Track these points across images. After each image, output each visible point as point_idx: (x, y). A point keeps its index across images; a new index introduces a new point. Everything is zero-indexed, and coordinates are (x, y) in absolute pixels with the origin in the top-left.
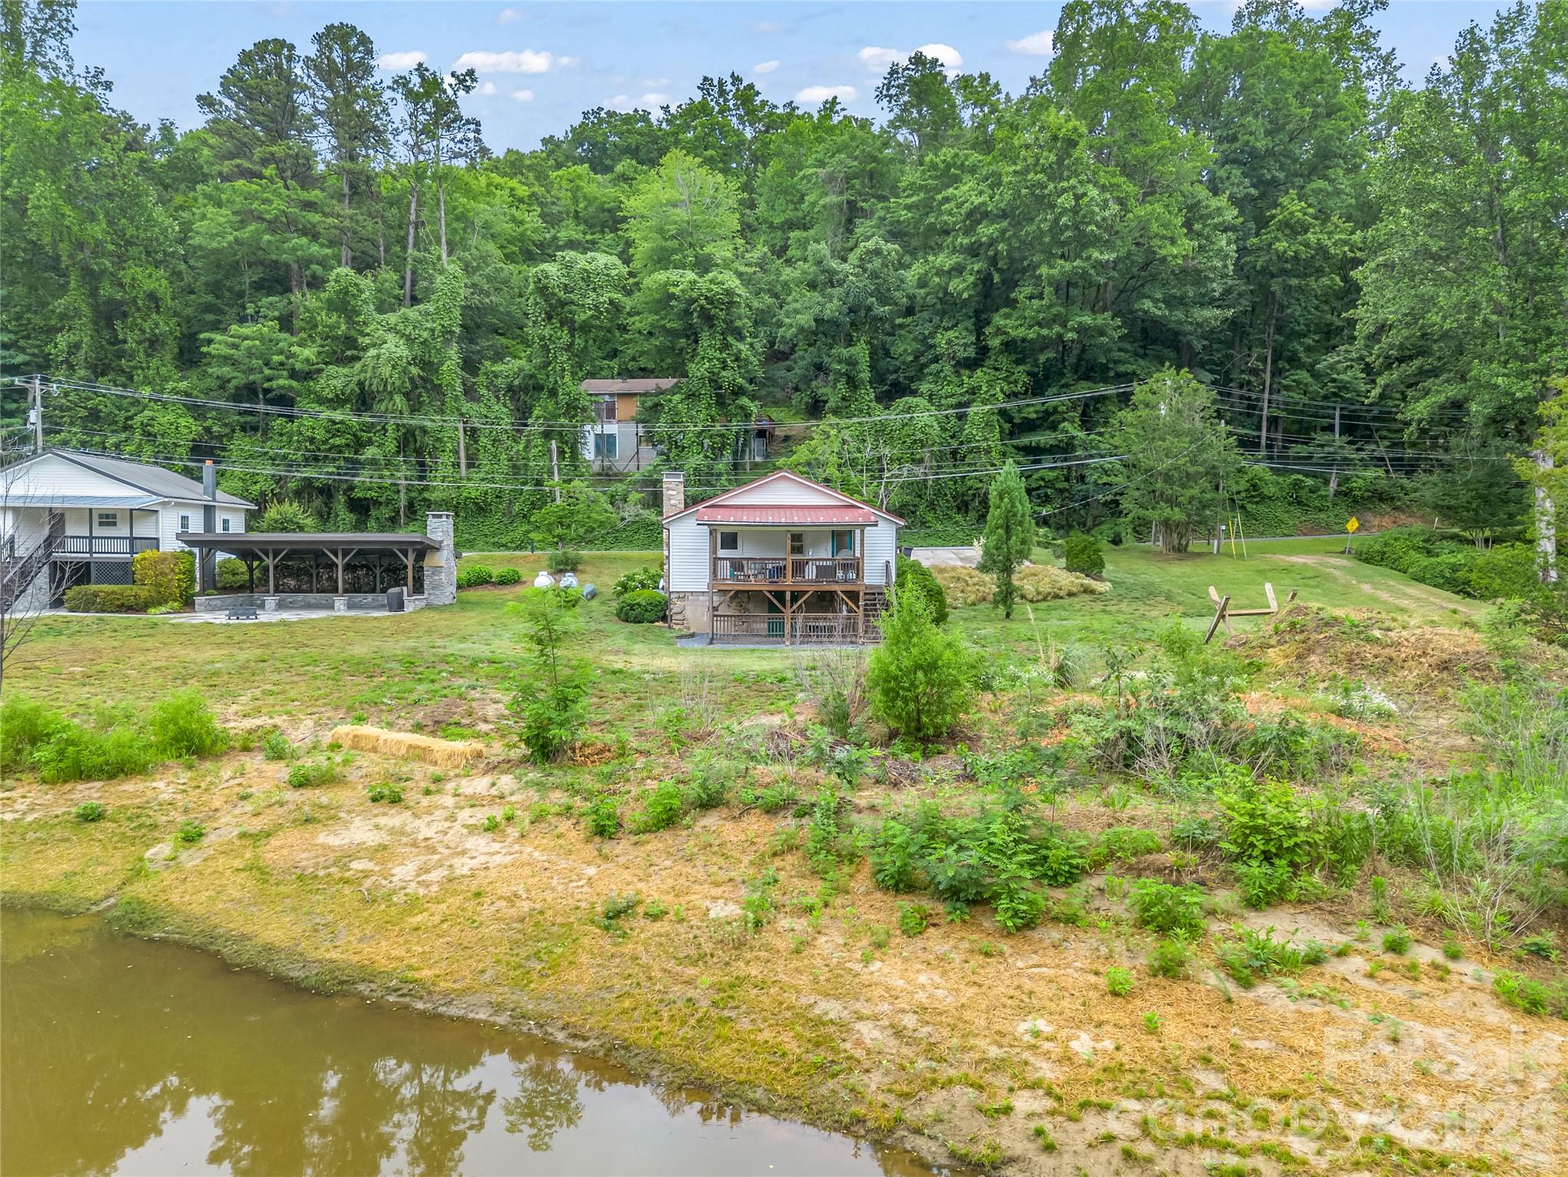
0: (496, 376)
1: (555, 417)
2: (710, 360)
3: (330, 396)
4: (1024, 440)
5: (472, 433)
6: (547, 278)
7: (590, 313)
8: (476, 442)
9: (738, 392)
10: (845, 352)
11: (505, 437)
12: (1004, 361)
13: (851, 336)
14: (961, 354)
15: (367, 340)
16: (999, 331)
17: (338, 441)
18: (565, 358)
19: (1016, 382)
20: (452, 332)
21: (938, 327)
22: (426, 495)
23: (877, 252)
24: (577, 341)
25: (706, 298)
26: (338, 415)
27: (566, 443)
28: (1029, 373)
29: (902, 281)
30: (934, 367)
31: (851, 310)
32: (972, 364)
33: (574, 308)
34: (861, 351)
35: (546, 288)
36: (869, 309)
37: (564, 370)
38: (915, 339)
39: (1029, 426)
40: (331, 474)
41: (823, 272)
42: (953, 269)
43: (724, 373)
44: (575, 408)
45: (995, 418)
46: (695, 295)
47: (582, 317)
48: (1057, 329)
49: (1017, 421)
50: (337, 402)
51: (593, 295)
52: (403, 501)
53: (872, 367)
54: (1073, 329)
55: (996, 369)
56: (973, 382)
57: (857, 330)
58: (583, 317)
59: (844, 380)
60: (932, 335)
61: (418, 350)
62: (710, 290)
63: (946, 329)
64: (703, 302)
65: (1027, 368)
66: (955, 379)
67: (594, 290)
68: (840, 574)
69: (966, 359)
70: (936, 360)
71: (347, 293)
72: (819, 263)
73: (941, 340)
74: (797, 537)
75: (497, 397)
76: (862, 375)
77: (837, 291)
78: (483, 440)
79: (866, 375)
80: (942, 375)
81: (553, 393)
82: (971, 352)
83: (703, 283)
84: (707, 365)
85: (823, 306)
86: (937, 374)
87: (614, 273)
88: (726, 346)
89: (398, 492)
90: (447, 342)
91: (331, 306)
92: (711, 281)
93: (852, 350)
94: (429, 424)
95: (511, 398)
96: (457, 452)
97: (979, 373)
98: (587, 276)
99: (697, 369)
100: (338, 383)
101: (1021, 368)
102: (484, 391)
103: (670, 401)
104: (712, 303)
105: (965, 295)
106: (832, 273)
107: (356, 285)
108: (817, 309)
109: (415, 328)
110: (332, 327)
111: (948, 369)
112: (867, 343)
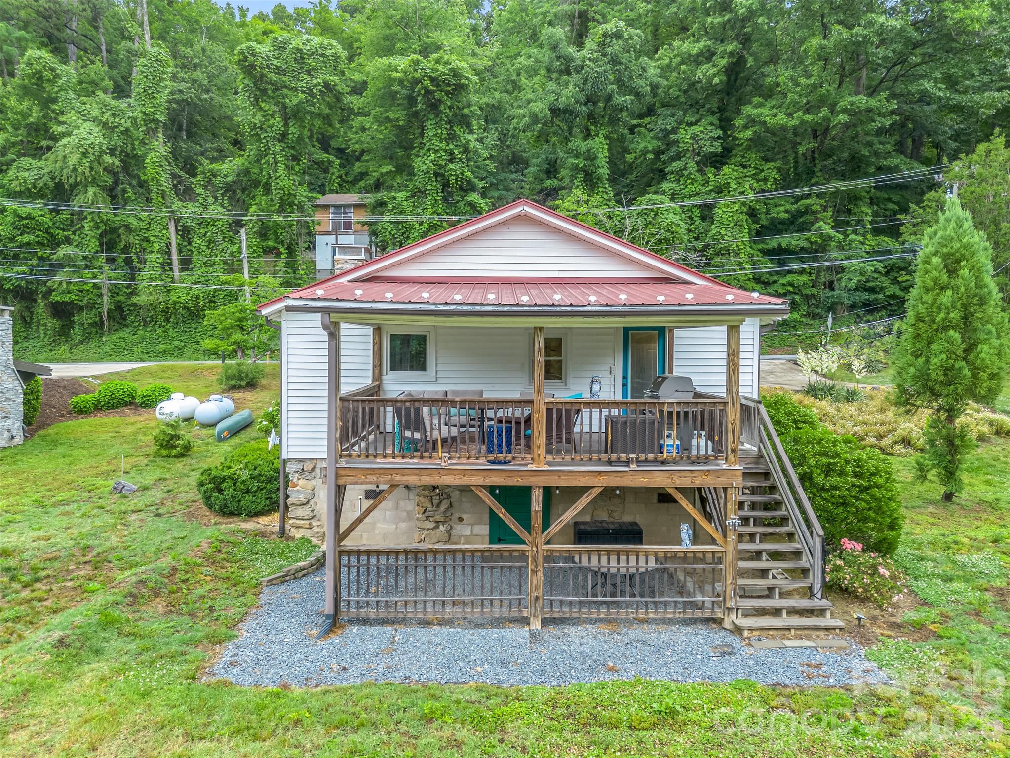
0: (215, 176)
1: (269, 212)
2: (436, 151)
3: (18, 189)
4: (773, 242)
5: (185, 233)
6: (253, 55)
7: (301, 96)
8: (190, 243)
9: (467, 188)
10: (583, 146)
11: (220, 237)
12: (753, 157)
13: (588, 130)
14: (708, 149)
15: (61, 129)
16: (752, 122)
17: (26, 238)
18: (278, 148)
19: (765, 180)
20: (157, 122)
21: (680, 123)
22: (135, 299)
23: (618, 35)
24: (291, 130)
25: (433, 80)
26: (27, 209)
27: (282, 243)
28: (779, 170)
29: (644, 69)
30: (676, 165)
31: (589, 100)
32: (717, 161)
33: (285, 91)
34: (599, 145)
35: (253, 66)
36: (609, 98)
37: (276, 163)
38: (656, 138)
39: (776, 227)
40: (24, 273)
41: (558, 58)
42: (700, 54)
43: (451, 166)
44: (291, 205)
45: (745, 217)
46: (417, 75)
47: (293, 100)
48: (825, 111)
49: (764, 222)
50: (28, 194)
51: (306, 77)
52: (106, 304)
53: (611, 163)
54: (845, 111)
55: (744, 167)
56: (721, 180)
57: (595, 124)
58: (295, 101)
59: (581, 176)
60: (675, 131)
61: (117, 140)
62: (434, 70)
63: (690, 124)
64: (427, 82)
65: (778, 164)
66: (699, 176)
67: (309, 72)
68: (671, 442)
69: (713, 154)
70: (678, 157)
71: (41, 78)
72: (554, 48)
73: (685, 135)
74: (554, 346)
75: (216, 198)
76: (601, 171)
77: (575, 78)
78: (197, 241)
79: (604, 171)
80: (685, 173)
81: (267, 190)
82: (717, 147)
83: (427, 64)
84: (433, 157)
85: (558, 94)
86: (679, 174)
87: (328, 52)
88: (452, 137)
89: (100, 295)
90: (151, 132)
91: (25, 92)
92: (438, 62)
93: (590, 142)
94: (133, 221)
95: (230, 198)
96: (169, 253)
97: (726, 169)
98: (300, 57)
99: (423, 163)
100: (29, 176)
101: (771, 165)
102: (200, 190)
103: (394, 198)
104: (438, 86)
105: (716, 80)
106: (569, 59)
107: (52, 69)
108: (552, 98)
109: (114, 115)
110: (25, 115)
111: (692, 166)
112: (606, 137)
